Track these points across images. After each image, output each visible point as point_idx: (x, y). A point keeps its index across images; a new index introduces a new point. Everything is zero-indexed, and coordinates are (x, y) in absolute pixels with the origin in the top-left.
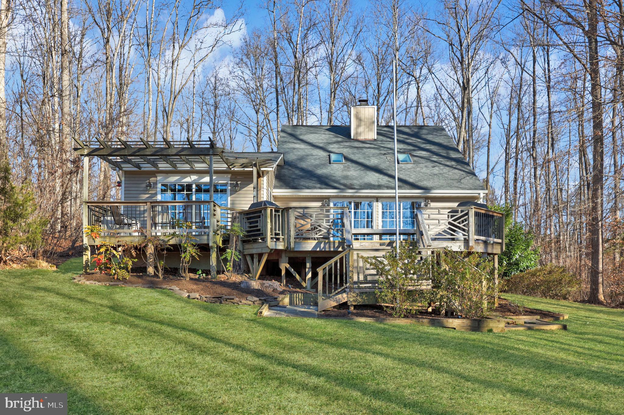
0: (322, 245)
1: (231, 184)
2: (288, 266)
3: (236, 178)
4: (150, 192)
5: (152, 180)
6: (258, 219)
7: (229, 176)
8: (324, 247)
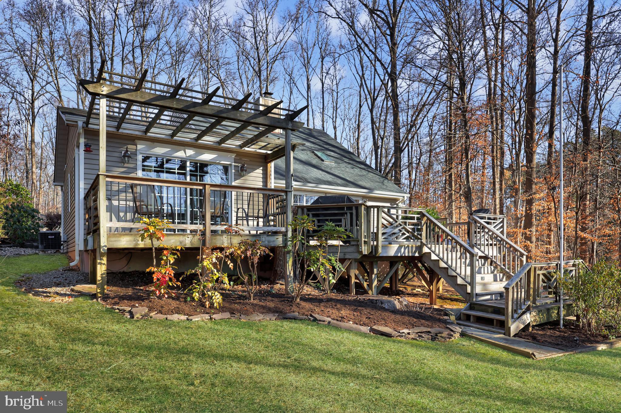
0: (403, 250)
1: (235, 166)
2: (357, 272)
3: (240, 159)
4: (126, 165)
5: (131, 147)
6: (342, 218)
7: (234, 156)
8: (404, 252)
